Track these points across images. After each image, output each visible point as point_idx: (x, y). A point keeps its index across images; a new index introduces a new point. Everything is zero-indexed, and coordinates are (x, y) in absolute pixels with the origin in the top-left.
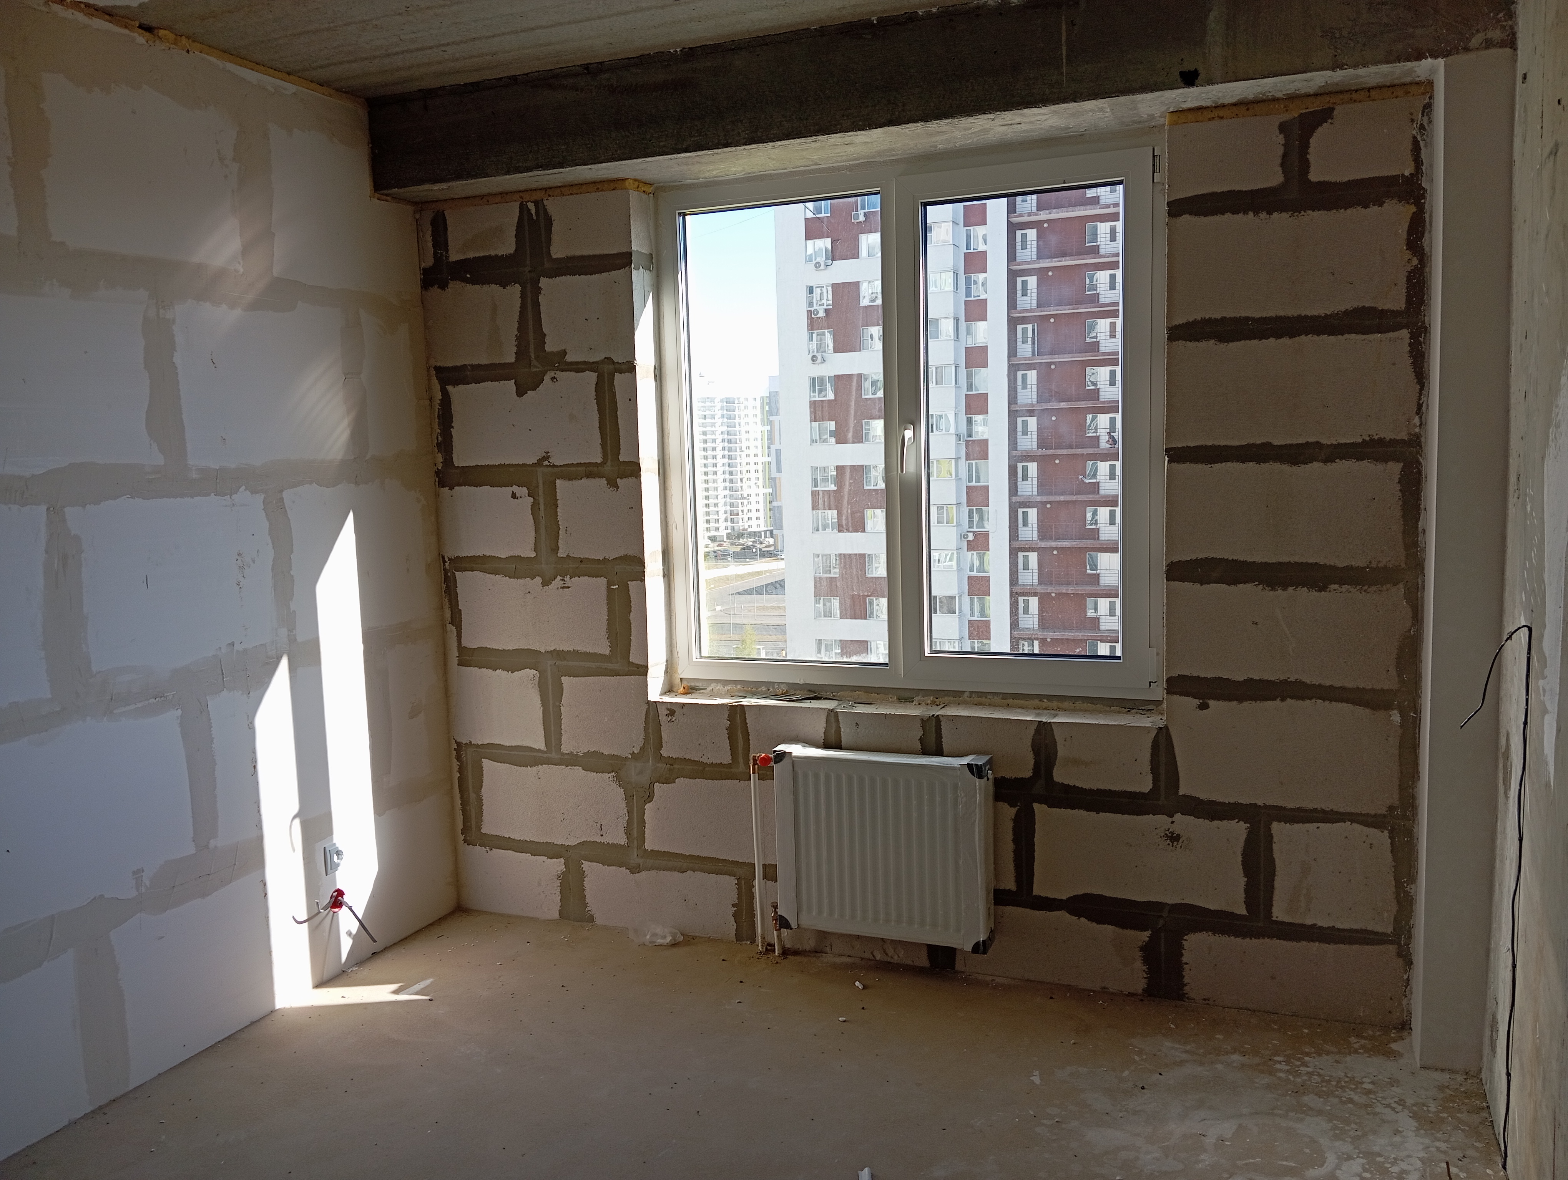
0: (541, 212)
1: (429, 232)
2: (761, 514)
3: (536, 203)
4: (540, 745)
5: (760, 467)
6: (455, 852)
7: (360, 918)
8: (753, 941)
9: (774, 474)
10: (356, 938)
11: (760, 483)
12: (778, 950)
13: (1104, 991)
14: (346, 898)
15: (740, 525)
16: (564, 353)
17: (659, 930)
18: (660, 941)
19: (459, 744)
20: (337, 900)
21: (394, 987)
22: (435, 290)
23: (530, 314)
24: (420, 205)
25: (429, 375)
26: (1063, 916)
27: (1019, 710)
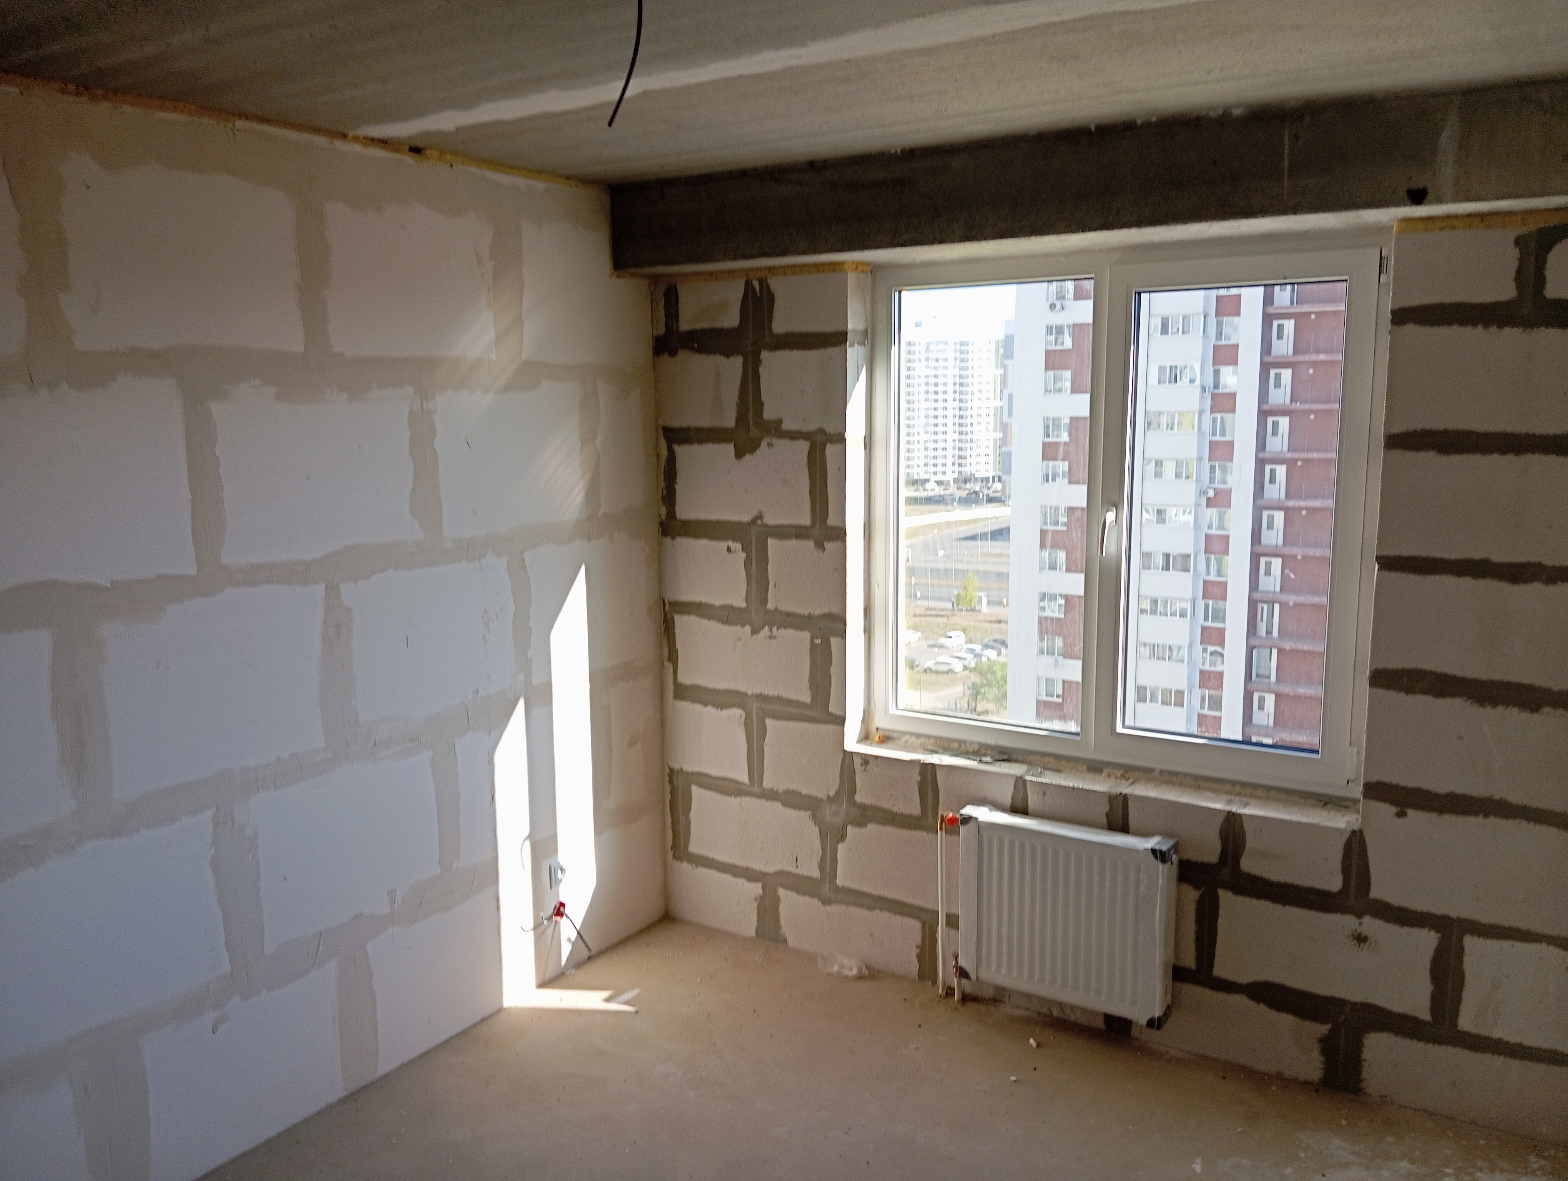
0: (765, 290)
1: (663, 303)
2: (990, 459)
3: (761, 282)
4: (744, 778)
5: (992, 413)
6: (665, 865)
7: (578, 929)
8: (935, 982)
9: (1005, 419)
10: (574, 944)
11: (991, 427)
12: (958, 995)
13: (1279, 1076)
14: (568, 910)
15: (967, 470)
16: (780, 422)
17: (846, 962)
18: (846, 972)
19: (671, 770)
20: (559, 911)
21: (606, 994)
22: (666, 358)
23: (751, 387)
24: (654, 280)
25: (657, 435)
26: (1242, 1000)
27: (1210, 794)
